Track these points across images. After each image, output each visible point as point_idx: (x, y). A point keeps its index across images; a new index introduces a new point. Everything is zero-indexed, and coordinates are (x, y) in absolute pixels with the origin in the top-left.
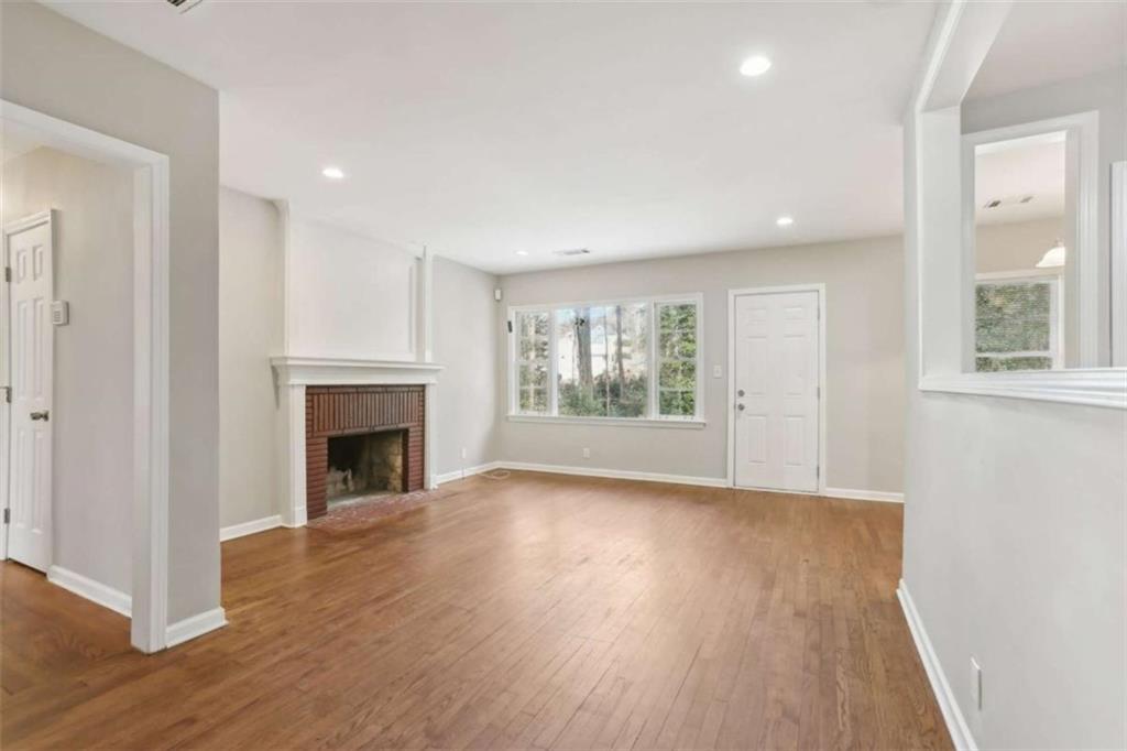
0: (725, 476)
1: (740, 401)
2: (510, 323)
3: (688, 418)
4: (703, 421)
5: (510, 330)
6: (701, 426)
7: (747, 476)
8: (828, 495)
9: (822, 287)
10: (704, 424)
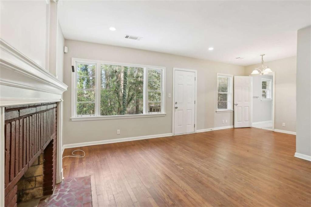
0: (172, 132)
1: (176, 106)
2: (73, 67)
3: (159, 113)
4: (165, 113)
5: (73, 71)
6: (164, 116)
7: (177, 131)
8: (197, 132)
9: (196, 71)
10: (165, 114)
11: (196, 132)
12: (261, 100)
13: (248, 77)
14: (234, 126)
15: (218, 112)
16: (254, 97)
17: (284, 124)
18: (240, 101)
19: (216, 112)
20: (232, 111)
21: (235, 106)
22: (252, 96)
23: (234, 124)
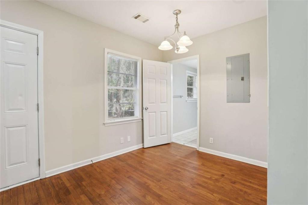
9: (41, 34)
11: (42, 177)
12: (186, 101)
13: (166, 63)
14: (143, 145)
15: (108, 125)
16: (175, 97)
17: (211, 140)
18: (154, 103)
19: (104, 124)
20: (141, 120)
21: (144, 110)
22: (172, 95)
23: (143, 142)
